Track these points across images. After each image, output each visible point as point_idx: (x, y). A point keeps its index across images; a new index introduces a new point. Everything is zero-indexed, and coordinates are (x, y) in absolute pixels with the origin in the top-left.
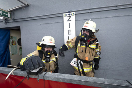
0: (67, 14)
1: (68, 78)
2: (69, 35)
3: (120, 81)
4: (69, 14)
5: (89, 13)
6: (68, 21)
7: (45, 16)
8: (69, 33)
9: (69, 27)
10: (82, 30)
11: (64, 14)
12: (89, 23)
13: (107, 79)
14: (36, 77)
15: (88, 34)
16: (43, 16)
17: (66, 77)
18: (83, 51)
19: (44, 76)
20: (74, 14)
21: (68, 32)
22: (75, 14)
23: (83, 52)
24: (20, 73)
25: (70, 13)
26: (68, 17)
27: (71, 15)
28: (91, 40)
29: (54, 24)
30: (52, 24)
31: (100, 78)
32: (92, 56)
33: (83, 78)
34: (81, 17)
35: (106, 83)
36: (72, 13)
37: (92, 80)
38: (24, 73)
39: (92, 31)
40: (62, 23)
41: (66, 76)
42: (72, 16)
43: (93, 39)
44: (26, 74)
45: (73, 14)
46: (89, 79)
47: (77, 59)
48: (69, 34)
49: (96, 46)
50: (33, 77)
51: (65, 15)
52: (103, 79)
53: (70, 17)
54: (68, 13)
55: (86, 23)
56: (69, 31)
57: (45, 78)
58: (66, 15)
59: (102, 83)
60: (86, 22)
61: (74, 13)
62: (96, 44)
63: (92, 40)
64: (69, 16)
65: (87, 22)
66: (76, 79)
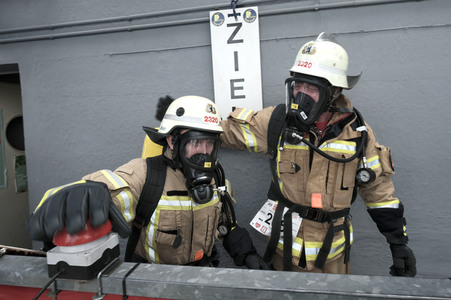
0: (225, 12)
1: (227, 284)
2: (236, 103)
3: (428, 281)
4: (235, 15)
5: (313, 10)
6: (230, 41)
7: (130, 20)
8: (237, 93)
9: (237, 69)
10: (288, 81)
11: (212, 13)
12: (314, 51)
13: (379, 279)
14: (90, 287)
15: (315, 96)
16: (122, 20)
17: (217, 279)
18: (297, 168)
19: (124, 283)
20: (253, 12)
21: (233, 89)
22: (260, 16)
23: (300, 171)
24: (18, 274)
25: (238, 10)
26: (229, 25)
27: (240, 19)
28: (331, 122)
29: (170, 54)
30: (164, 56)
31: (353, 278)
32: (342, 188)
33: (288, 279)
34: (284, 28)
35: (376, 293)
36: (245, 9)
37: (325, 284)
38: (34, 274)
39: (329, 84)
40: (205, 50)
41: (220, 276)
42: (244, 24)
43: (342, 117)
44: (46, 275)
45: (249, 14)
46: (311, 282)
47: (276, 203)
48: (233, 97)
49: (354, 144)
50: (76, 286)
51: (217, 18)
52: (365, 280)
53: (239, 25)
54: (231, 11)
55: (304, 52)
56: (236, 85)
57: (128, 287)
58: (221, 16)
59: (359, 292)
60: (302, 49)
61: (255, 9)
62: (354, 135)
63: (337, 118)
64: (232, 20)
65: (307, 44)
66: (258, 286)
